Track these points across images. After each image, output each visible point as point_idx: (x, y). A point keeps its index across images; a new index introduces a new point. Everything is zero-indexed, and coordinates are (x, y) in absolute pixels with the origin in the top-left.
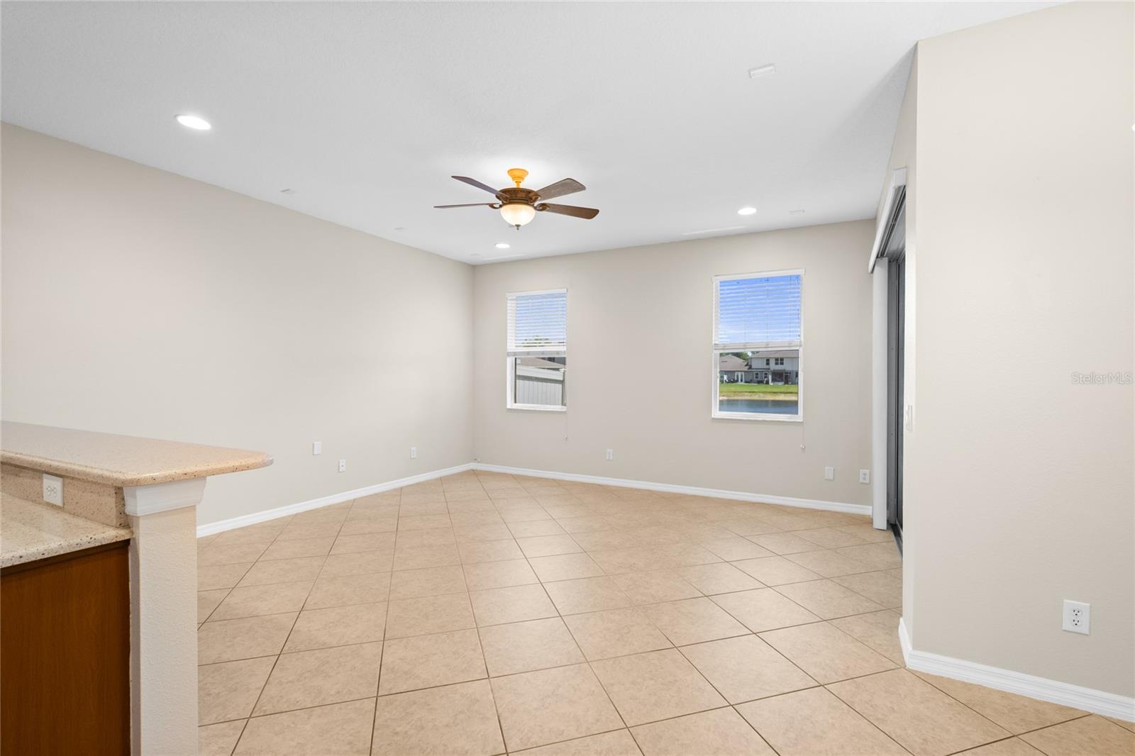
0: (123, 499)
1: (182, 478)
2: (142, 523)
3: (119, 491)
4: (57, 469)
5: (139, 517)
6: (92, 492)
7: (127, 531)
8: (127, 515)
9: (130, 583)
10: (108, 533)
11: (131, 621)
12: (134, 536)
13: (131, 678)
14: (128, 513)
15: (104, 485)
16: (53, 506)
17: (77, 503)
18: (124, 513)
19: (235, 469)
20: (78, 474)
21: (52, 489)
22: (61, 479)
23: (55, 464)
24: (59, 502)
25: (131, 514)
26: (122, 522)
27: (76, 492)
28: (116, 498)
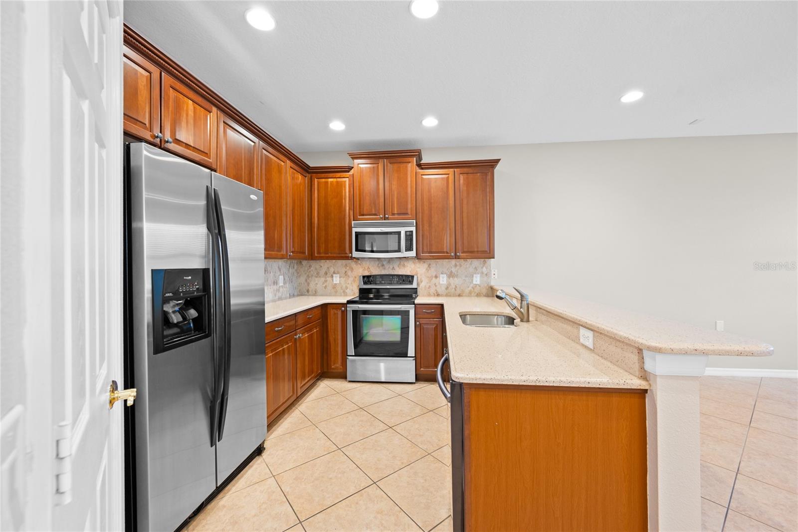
0: (643, 358)
1: (693, 353)
2: (659, 380)
3: (640, 351)
4: (591, 325)
5: (656, 375)
6: (616, 346)
7: (647, 383)
8: (645, 371)
9: (647, 421)
10: (634, 381)
11: (648, 450)
12: (652, 388)
13: (648, 493)
14: (646, 369)
15: (630, 345)
16: (586, 347)
17: (604, 350)
18: (644, 369)
19: (740, 354)
20: (608, 332)
21: (587, 337)
22: (592, 332)
23: (589, 322)
24: (591, 347)
25: (649, 371)
26: (643, 375)
27: (604, 343)
28: (639, 357)
